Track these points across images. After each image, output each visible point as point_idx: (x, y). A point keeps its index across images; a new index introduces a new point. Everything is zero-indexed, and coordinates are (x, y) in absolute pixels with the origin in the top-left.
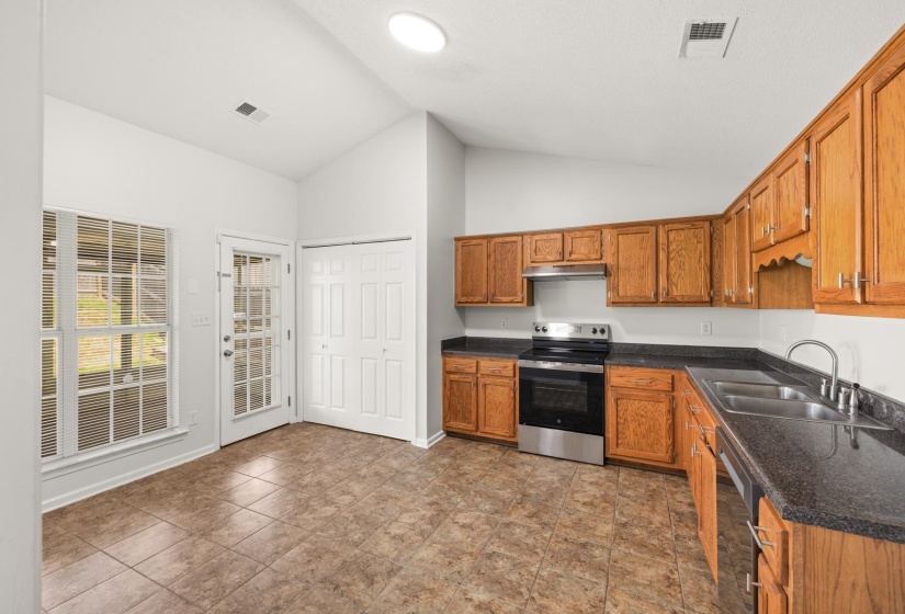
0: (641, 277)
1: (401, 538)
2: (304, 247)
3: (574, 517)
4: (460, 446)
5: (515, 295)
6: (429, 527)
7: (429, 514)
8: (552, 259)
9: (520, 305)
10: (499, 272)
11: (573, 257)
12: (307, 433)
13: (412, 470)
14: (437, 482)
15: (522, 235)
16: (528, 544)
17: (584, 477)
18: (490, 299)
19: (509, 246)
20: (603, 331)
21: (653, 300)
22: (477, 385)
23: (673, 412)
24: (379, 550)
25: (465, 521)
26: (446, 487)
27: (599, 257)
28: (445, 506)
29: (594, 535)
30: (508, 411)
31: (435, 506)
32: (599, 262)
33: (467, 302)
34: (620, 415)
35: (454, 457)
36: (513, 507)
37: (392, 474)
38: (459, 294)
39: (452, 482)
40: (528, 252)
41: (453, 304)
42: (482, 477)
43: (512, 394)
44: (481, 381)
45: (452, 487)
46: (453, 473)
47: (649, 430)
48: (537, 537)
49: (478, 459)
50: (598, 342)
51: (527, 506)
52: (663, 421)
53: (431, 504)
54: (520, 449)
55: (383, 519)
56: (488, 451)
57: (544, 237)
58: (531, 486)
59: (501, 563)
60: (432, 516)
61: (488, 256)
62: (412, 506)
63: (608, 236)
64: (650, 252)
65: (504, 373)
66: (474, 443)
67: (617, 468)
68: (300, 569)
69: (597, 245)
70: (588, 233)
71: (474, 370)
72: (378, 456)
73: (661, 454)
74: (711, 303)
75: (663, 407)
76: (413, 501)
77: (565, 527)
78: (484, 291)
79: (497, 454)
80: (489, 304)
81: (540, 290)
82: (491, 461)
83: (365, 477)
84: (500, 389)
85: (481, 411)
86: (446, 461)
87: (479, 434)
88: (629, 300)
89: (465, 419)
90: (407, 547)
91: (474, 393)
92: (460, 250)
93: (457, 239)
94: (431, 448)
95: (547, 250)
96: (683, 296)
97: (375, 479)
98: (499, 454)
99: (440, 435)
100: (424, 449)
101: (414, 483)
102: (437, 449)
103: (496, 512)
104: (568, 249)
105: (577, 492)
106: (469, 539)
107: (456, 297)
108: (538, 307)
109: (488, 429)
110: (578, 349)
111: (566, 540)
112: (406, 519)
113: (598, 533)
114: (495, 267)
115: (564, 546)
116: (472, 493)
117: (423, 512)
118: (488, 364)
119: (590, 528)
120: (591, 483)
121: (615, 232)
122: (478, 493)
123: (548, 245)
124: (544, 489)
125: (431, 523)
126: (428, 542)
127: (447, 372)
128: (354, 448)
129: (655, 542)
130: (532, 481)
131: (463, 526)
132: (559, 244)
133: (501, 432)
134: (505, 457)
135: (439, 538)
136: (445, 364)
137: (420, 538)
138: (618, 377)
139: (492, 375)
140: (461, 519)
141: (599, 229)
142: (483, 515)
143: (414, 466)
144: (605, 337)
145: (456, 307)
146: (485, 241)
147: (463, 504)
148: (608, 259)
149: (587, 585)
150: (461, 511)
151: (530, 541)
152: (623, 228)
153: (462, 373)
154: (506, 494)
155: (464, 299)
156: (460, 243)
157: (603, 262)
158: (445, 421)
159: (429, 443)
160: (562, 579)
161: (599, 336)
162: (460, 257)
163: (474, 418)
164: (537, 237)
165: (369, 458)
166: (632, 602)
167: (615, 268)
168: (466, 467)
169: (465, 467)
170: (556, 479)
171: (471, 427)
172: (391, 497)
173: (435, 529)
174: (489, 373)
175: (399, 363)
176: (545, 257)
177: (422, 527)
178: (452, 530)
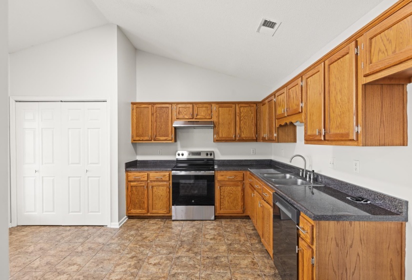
0: (229, 128)
3: (208, 246)
4: (139, 223)
5: (168, 136)
6: (135, 270)
7: (133, 263)
8: (187, 117)
9: (171, 142)
10: (158, 123)
11: (198, 117)
12: (24, 233)
13: (113, 241)
14: (131, 245)
15: (171, 104)
16: (191, 265)
17: (207, 227)
18: (154, 138)
19: (164, 109)
20: (211, 155)
21: (234, 139)
22: (148, 187)
23: (243, 190)
25: (155, 262)
26: (138, 246)
27: (210, 118)
28: (141, 257)
29: (219, 252)
30: (165, 200)
31: (135, 258)
32: (210, 120)
33: (140, 140)
34: (222, 194)
35: (137, 230)
36: (178, 248)
37: (101, 247)
38: (135, 135)
39: (140, 243)
40: (174, 114)
41: (130, 142)
42: (156, 237)
43: (168, 190)
44: (150, 184)
45: (141, 246)
46: (139, 238)
47: (234, 200)
48: (194, 260)
49: (151, 228)
50: (208, 160)
51: (185, 246)
52: (240, 195)
53: (132, 258)
54: (173, 219)
55: (104, 273)
56: (155, 223)
57: (183, 106)
58: (184, 236)
59: (181, 277)
60: (135, 264)
61: (152, 114)
62: (121, 262)
63: (214, 107)
64: (233, 116)
65: (164, 179)
66: (146, 220)
67: (220, 220)
69: (209, 112)
70: (205, 105)
71: (146, 179)
72: (87, 238)
73: (239, 210)
74: (256, 140)
75: (240, 188)
76: (121, 259)
77: (206, 252)
78: (150, 134)
79: (161, 224)
80: (153, 141)
81: (179, 133)
82: (159, 228)
83: (82, 252)
84: (161, 188)
85: (150, 202)
86: (133, 232)
87: (149, 214)
88: (224, 139)
89: (140, 207)
91: (146, 192)
92: (135, 111)
93: (133, 104)
94: (121, 227)
95: (185, 113)
96: (246, 137)
97: (90, 252)
98: (162, 224)
99: (125, 218)
100: (117, 229)
101: (117, 249)
102: (125, 227)
103: (170, 253)
104: (195, 113)
105: (206, 234)
106: (161, 270)
107: (132, 137)
108: (179, 143)
109: (154, 211)
110: (191, 164)
111: (208, 257)
112: (119, 269)
113: (220, 251)
114: (156, 121)
115: (208, 260)
116: (154, 246)
117: (129, 263)
118: (154, 175)
119: (217, 250)
120: (211, 229)
121: (217, 106)
122: (157, 246)
123: (185, 110)
124: (191, 236)
125: (136, 268)
127: (128, 181)
128: (67, 236)
129: (244, 249)
130: (184, 234)
131: (155, 265)
132: (191, 110)
133: (162, 212)
134: (166, 224)
135: (143, 274)
136: (127, 177)
138: (221, 176)
139: (157, 180)
140: (152, 261)
141: (210, 103)
142: (164, 256)
143: (114, 239)
144: (212, 157)
145: (132, 143)
146: (150, 106)
147: (150, 253)
148: (214, 119)
149: (223, 275)
150: (151, 257)
151: (191, 263)
152: (221, 104)
153: (138, 181)
154: (172, 243)
155: (138, 138)
156: (135, 106)
157: (212, 120)
158: (127, 210)
159: (120, 224)
160: (211, 276)
161: (209, 157)
162: (135, 114)
163: (146, 206)
164: (179, 106)
165: (81, 240)
166: (242, 276)
167: (217, 123)
168: (146, 234)
169: (145, 234)
170: (194, 230)
171: (144, 211)
172: (105, 260)
173: (139, 270)
174: (155, 180)
175: (98, 178)
176: (184, 117)
177: (131, 271)
178: (149, 268)
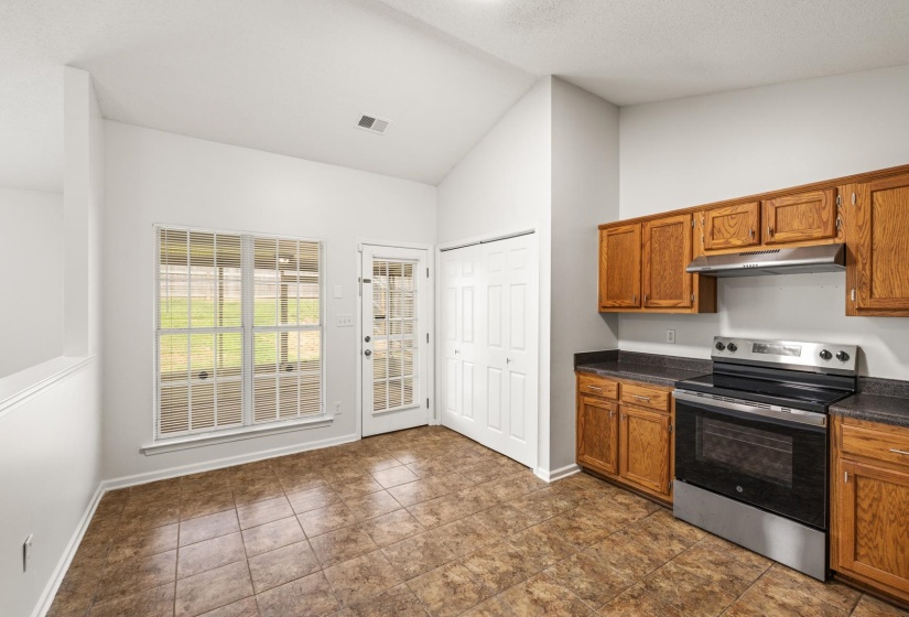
1: (453, 587)
2: (443, 251)
4: (592, 488)
5: (680, 297)
6: (494, 586)
7: (503, 568)
8: (739, 243)
9: (688, 311)
10: (656, 266)
11: (778, 236)
12: (437, 438)
13: (516, 505)
14: (536, 529)
15: (691, 212)
17: (772, 591)
18: (644, 302)
19: (671, 229)
20: (844, 357)
22: (618, 414)
24: (425, 594)
25: (542, 595)
26: (545, 539)
27: (829, 232)
28: (529, 565)
30: (660, 457)
31: (516, 561)
32: (830, 242)
33: (614, 307)
35: (576, 503)
37: (490, 504)
38: (604, 296)
39: (554, 535)
40: (700, 234)
41: (597, 310)
42: (599, 539)
43: (665, 435)
44: (623, 410)
45: (551, 542)
46: (563, 522)
49: (614, 508)
50: (834, 373)
51: (645, 606)
53: (512, 556)
54: (675, 513)
55: (450, 556)
56: (627, 506)
57: (728, 211)
58: (667, 576)
60: (506, 573)
61: (642, 246)
62: (490, 552)
63: (848, 196)
65: (654, 403)
66: (613, 490)
68: (344, 585)
69: (827, 214)
70: (806, 197)
71: (613, 395)
72: (489, 479)
76: (495, 545)
78: (636, 292)
79: (640, 512)
80: (643, 310)
81: (726, 290)
82: (625, 521)
83: (462, 500)
84: (649, 425)
85: (623, 450)
86: (563, 504)
87: (620, 479)
88: (897, 305)
89: (602, 456)
90: (455, 603)
91: (613, 425)
92: (605, 242)
93: (602, 228)
94: (553, 484)
95: (732, 231)
97: (470, 505)
98: (643, 513)
99: (571, 469)
100: (544, 483)
101: (509, 523)
102: (561, 487)
103: (593, 598)
104: (768, 224)
107: (600, 301)
108: (724, 315)
109: (631, 475)
112: (475, 566)
114: (651, 261)
116: (574, 558)
117: (498, 564)
118: (633, 389)
120: (783, 606)
121: (865, 188)
122: (582, 562)
123: (732, 222)
124: (688, 587)
125: (499, 582)
126: (481, 607)
127: (581, 394)
128: (471, 464)
130: (673, 569)
131: (535, 602)
132: (752, 220)
133: (651, 485)
134: (648, 520)
135: (497, 606)
136: (579, 382)
137: (475, 596)
138: (854, 436)
139: (638, 404)
140: (541, 591)
141: (833, 187)
142: (572, 595)
143: (521, 501)
144: (850, 366)
145: (600, 313)
146: (638, 226)
147: (553, 569)
148: (849, 235)
150: (544, 579)
152: (880, 179)
153: (599, 397)
154: (621, 575)
155: (610, 303)
156: (605, 232)
157: (837, 241)
158: (578, 455)
159: (551, 477)
161: (834, 364)
162: (605, 249)
163: (613, 456)
164: (714, 214)
165: (479, 479)
167: (865, 251)
168: (584, 521)
169: (584, 519)
170: (717, 577)
171: (610, 467)
172: (474, 532)
173: (500, 590)
174: (634, 402)
175: (522, 377)
176: (727, 242)
177: (487, 584)
178: (519, 602)
